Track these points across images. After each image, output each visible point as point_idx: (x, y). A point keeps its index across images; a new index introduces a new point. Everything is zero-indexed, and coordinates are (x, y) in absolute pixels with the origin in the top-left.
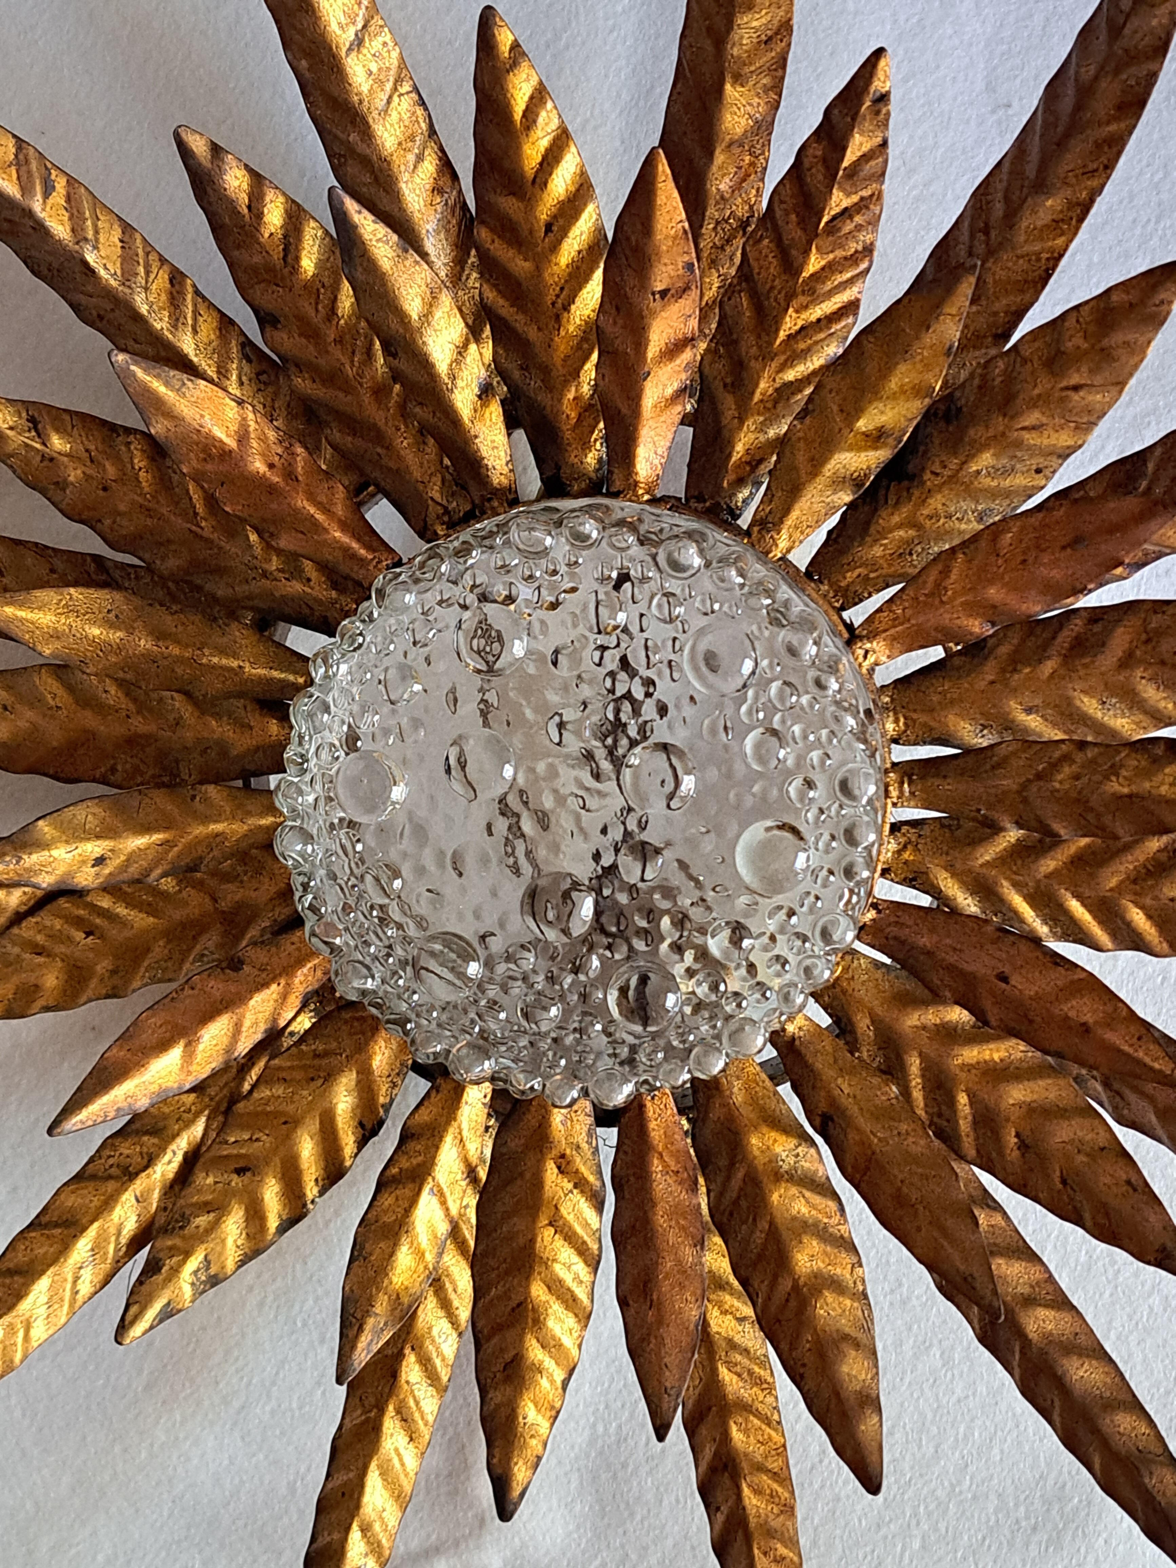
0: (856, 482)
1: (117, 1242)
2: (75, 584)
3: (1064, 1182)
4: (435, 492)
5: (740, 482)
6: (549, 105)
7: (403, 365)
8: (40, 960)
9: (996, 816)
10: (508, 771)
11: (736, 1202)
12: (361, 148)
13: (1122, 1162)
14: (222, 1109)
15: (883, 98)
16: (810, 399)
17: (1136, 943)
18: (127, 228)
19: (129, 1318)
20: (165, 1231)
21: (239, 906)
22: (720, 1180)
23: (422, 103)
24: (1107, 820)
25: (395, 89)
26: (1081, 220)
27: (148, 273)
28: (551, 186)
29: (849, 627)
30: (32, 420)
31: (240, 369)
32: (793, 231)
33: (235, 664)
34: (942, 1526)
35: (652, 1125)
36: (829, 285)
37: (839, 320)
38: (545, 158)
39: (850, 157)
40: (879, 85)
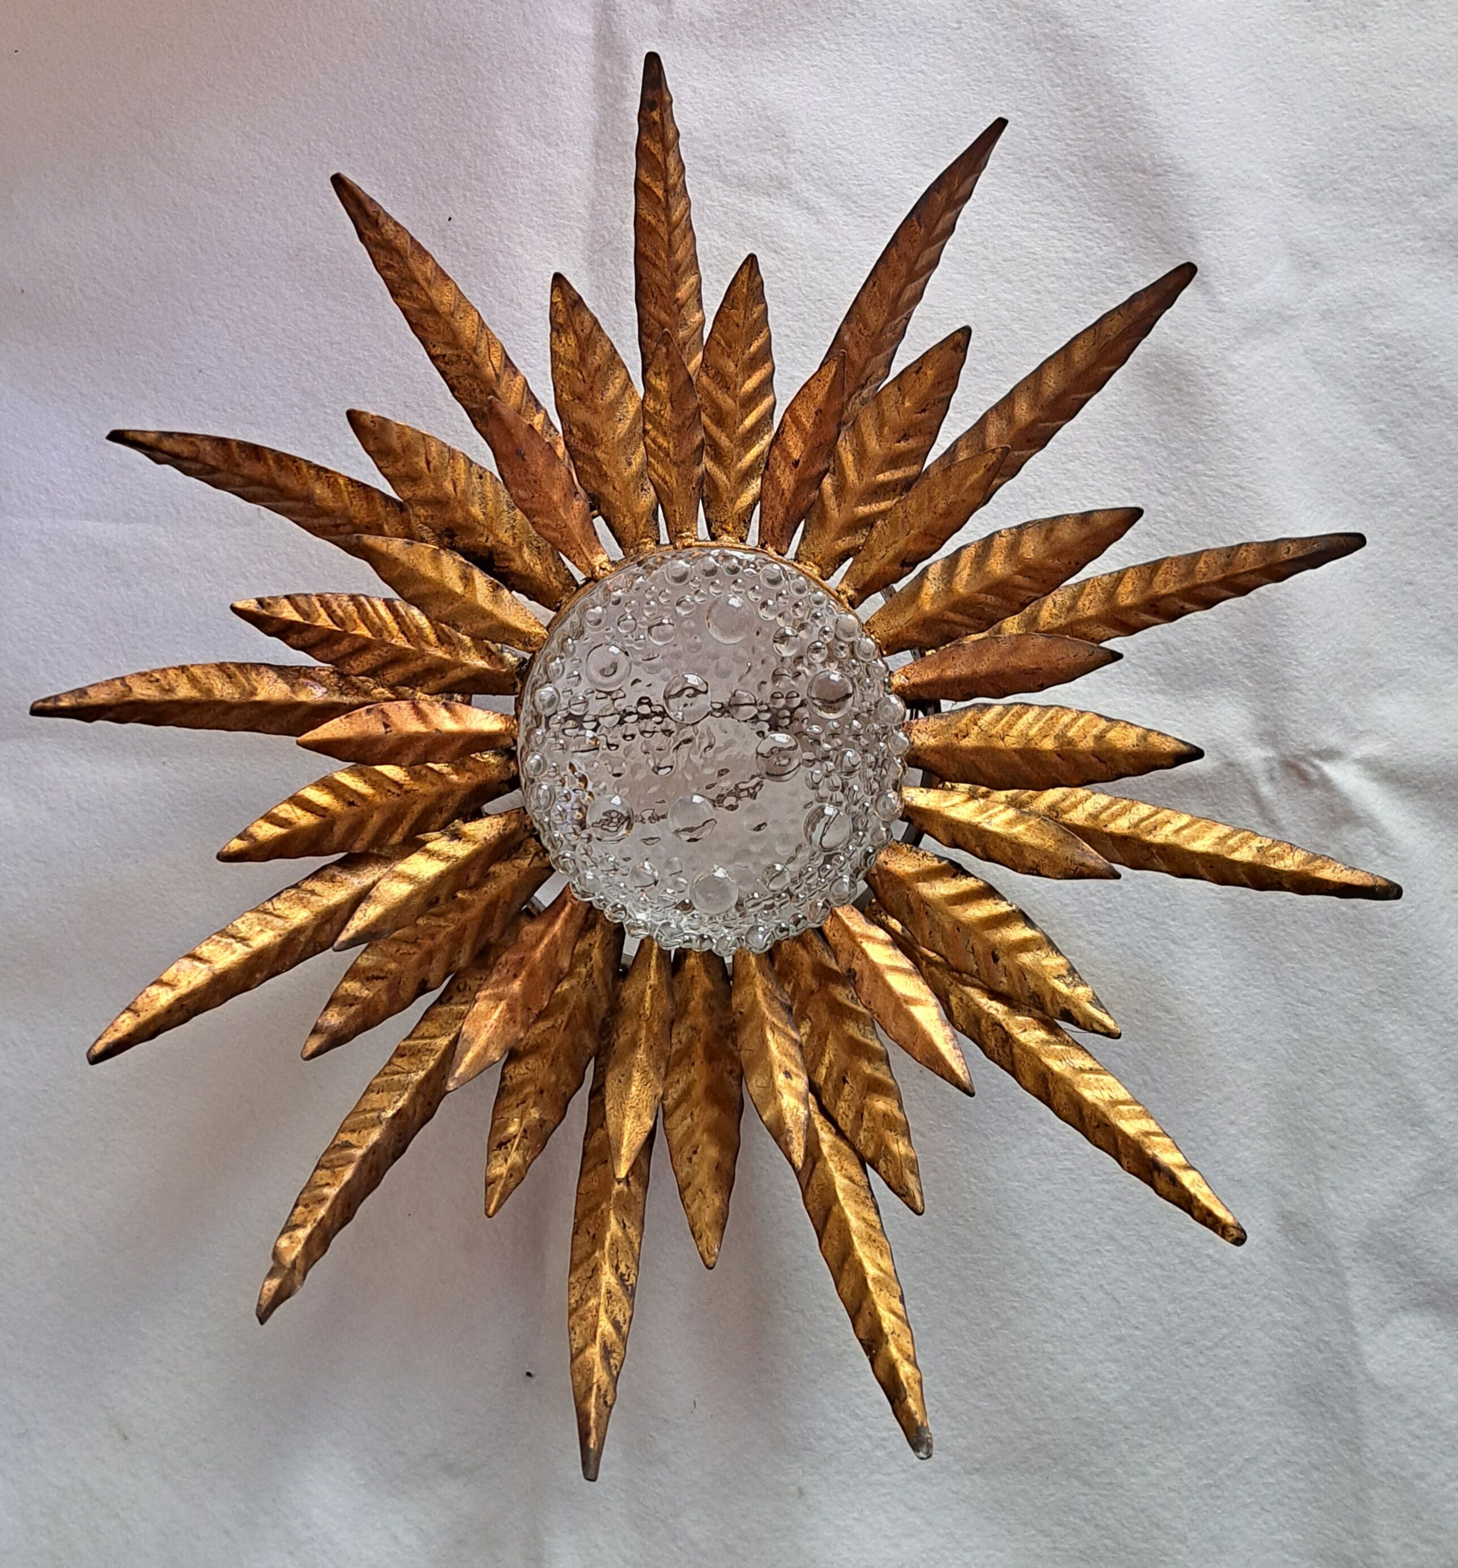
0: (496, 588)
1: (1054, 1043)
2: (604, 1107)
3: (924, 411)
4: (525, 863)
5: (501, 660)
6: (275, 811)
7: (443, 893)
8: (866, 1114)
9: (695, 478)
10: (697, 799)
11: (970, 616)
12: (309, 932)
13: (905, 376)
14: (957, 975)
15: (260, 602)
16: (447, 624)
17: (768, 382)
18: (369, 1090)
19: (1102, 1030)
20: (1042, 1007)
21: (815, 974)
22: (958, 628)
23: (279, 894)
24: (688, 413)
25: (271, 914)
26: (327, 471)
27: (398, 1073)
28: (325, 805)
29: (588, 580)
30: (500, 1146)
31: (456, 1004)
32: (344, 646)
33: (649, 991)
34: (1186, 451)
35: (925, 678)
36: (376, 620)
37: (398, 611)
38: (308, 811)
39: (296, 617)
40: (252, 605)
